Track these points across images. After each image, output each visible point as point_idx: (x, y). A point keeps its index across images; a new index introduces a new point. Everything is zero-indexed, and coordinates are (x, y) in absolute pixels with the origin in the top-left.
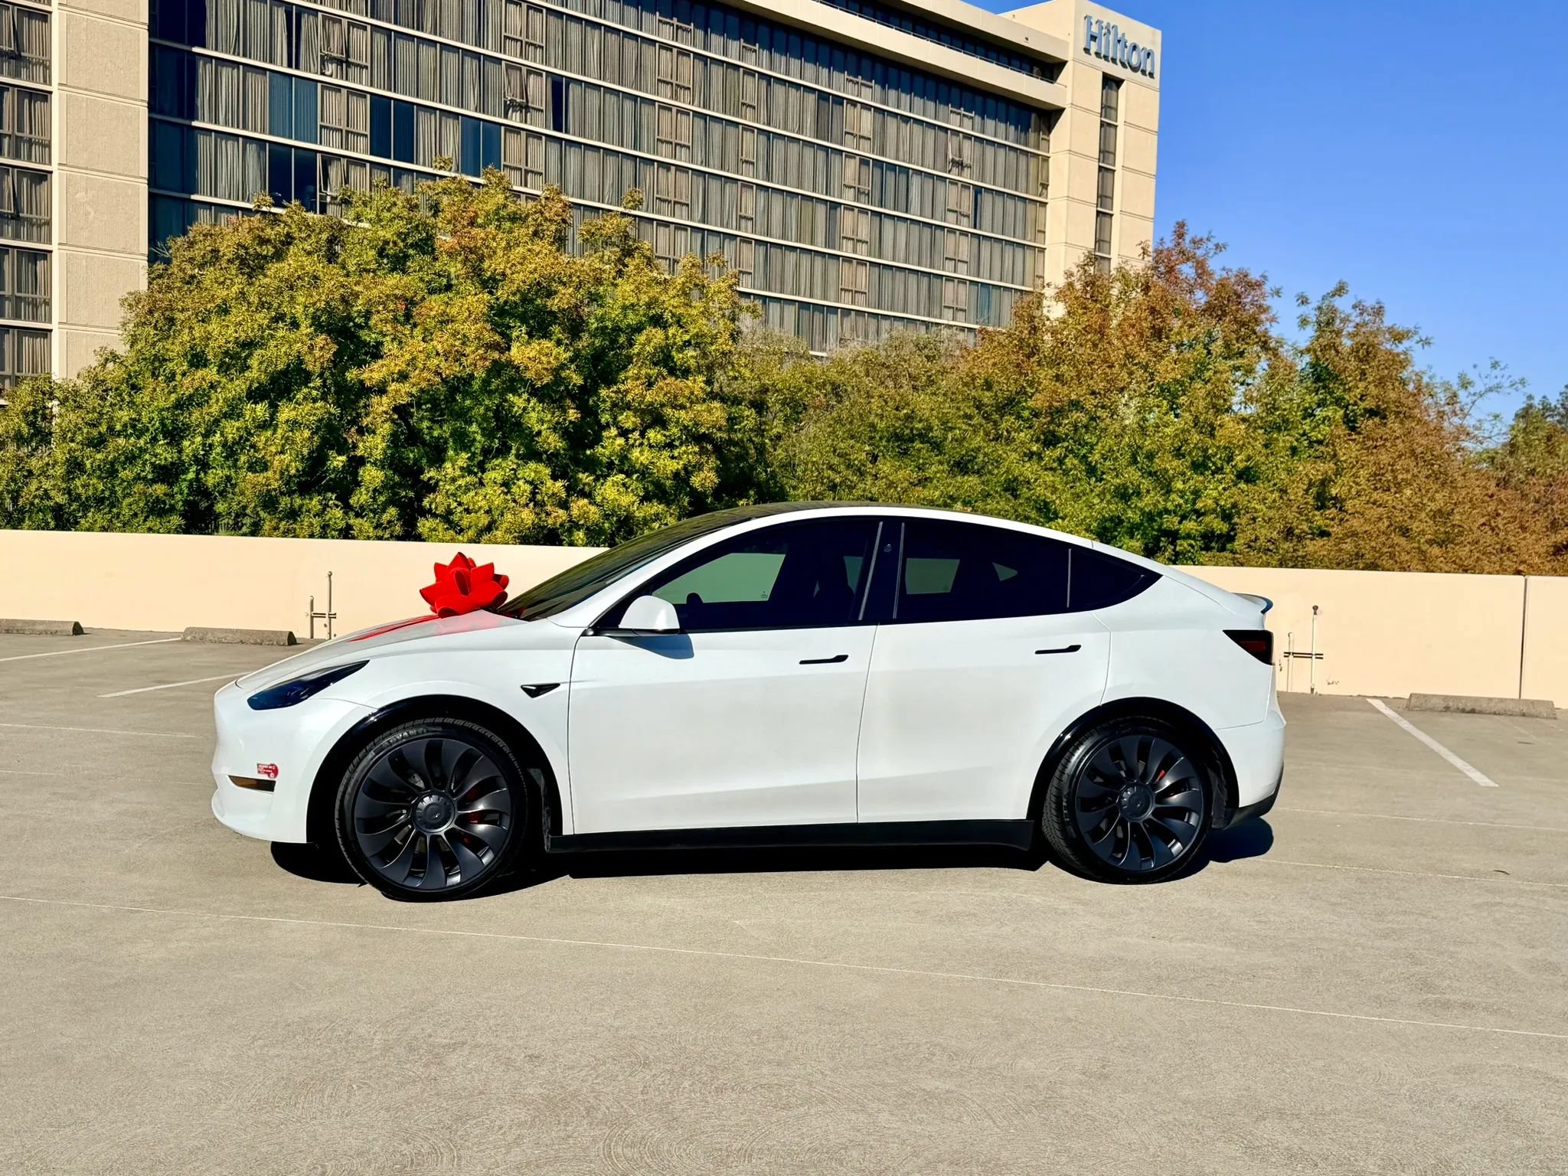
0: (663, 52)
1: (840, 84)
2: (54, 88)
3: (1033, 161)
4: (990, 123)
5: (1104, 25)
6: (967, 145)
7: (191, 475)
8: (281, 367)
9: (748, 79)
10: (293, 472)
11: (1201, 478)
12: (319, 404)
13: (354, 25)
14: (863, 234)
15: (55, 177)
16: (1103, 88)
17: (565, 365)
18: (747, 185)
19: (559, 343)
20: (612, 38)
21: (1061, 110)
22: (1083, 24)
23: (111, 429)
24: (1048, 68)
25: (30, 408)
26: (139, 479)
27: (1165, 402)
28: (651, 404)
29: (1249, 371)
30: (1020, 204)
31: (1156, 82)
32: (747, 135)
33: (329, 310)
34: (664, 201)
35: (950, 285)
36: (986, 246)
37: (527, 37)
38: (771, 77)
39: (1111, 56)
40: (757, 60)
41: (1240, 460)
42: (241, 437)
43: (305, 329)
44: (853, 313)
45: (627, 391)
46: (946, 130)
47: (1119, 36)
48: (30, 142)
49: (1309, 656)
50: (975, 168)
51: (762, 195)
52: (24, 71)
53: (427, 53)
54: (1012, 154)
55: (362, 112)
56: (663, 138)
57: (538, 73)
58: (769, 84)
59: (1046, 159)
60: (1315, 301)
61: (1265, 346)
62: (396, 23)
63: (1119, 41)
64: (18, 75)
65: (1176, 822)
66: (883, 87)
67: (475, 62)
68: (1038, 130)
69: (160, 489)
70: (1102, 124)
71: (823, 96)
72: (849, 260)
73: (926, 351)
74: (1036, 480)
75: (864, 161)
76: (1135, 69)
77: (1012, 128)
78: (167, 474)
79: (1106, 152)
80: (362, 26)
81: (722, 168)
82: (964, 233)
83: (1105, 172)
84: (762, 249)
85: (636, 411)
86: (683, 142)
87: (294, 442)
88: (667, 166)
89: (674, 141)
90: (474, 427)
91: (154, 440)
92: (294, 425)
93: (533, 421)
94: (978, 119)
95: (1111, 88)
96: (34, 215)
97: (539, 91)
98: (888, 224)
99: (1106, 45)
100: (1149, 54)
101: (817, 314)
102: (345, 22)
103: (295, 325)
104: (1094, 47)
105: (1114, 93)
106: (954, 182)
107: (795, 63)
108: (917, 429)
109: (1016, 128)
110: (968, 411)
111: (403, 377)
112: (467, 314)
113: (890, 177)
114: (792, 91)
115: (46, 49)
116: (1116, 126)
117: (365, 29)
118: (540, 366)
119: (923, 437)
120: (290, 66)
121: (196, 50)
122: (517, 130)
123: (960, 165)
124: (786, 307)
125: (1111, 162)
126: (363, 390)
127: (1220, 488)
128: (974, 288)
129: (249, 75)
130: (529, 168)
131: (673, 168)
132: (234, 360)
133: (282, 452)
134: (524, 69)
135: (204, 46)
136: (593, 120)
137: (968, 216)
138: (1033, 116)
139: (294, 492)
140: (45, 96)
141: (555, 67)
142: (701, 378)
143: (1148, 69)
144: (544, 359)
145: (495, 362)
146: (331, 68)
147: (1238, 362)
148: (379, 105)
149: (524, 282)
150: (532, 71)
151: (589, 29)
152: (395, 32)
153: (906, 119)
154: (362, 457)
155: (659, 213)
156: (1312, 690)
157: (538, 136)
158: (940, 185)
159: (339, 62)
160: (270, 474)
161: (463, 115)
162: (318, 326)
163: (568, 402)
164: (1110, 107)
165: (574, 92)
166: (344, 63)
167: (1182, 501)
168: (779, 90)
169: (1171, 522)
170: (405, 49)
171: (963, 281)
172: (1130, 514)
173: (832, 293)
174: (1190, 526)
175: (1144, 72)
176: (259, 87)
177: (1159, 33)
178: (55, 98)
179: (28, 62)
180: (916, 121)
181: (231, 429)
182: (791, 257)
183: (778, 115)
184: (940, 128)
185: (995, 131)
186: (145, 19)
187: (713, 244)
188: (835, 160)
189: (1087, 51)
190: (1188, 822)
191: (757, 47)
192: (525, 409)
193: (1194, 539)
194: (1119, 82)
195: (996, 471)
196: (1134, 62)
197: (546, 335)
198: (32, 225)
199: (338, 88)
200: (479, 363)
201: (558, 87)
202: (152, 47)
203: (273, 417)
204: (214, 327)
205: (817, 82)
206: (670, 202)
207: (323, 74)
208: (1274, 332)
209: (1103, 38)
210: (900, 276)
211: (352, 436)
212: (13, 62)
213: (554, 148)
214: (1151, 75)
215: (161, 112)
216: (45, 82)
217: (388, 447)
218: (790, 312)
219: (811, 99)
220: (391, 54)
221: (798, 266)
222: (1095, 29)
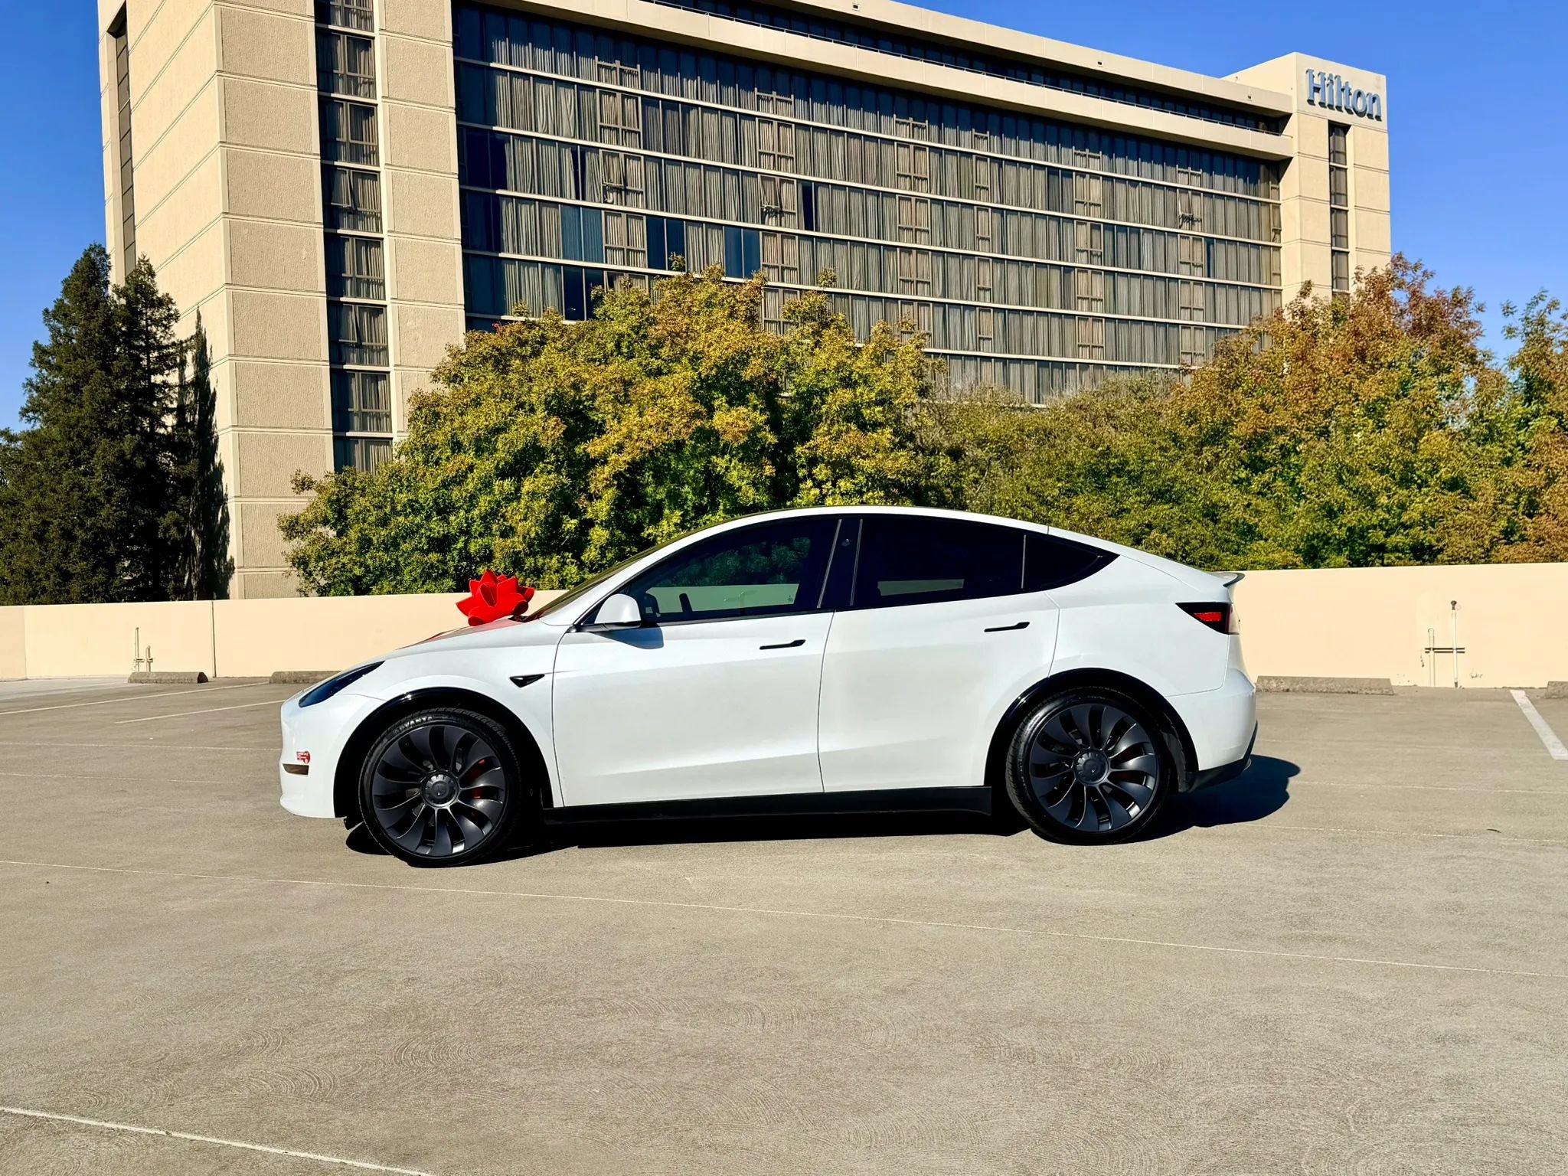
0: (901, 149)
1: (1069, 159)
2: (385, 235)
3: (1264, 210)
4: (1218, 179)
5: (1326, 76)
6: (1197, 201)
7: (460, 545)
8: (520, 447)
9: (982, 165)
10: (533, 535)
11: (1405, 492)
12: (552, 476)
13: (630, 157)
14: (1098, 292)
15: (389, 309)
16: (1330, 135)
17: (762, 427)
18: (984, 259)
19: (755, 408)
20: (855, 143)
21: (1290, 159)
22: (1305, 77)
23: (393, 509)
24: (1274, 121)
25: (335, 497)
26: (417, 550)
27: (1371, 421)
28: (839, 456)
29: (1457, 384)
30: (1254, 251)
31: (1384, 124)
32: (982, 214)
33: (559, 397)
34: (907, 281)
35: (1187, 332)
36: (1221, 293)
37: (779, 150)
38: (1002, 159)
39: (1335, 104)
40: (989, 146)
41: (1444, 473)
42: (492, 509)
43: (540, 413)
44: (1091, 366)
45: (816, 446)
46: (1174, 189)
47: (1343, 85)
48: (368, 282)
49: (1449, 650)
50: (1207, 222)
51: (998, 268)
52: (360, 224)
53: (693, 175)
54: (1242, 206)
55: (640, 230)
56: (904, 226)
57: (789, 181)
58: (1000, 166)
59: (1277, 206)
60: (1520, 312)
61: (1472, 358)
62: (665, 152)
63: (1343, 90)
64: (355, 227)
65: (1133, 786)
66: (1111, 157)
67: (735, 178)
68: (1267, 180)
69: (434, 557)
70: (1331, 169)
71: (1052, 171)
72: (1084, 318)
73: (1139, 394)
74: (1235, 505)
75: (1095, 226)
76: (1361, 114)
77: (1241, 181)
78: (442, 544)
79: (1337, 194)
80: (636, 157)
81: (960, 247)
82: (1198, 283)
83: (1338, 213)
84: (1000, 316)
85: (828, 463)
86: (922, 228)
87: (533, 510)
88: (908, 250)
89: (914, 227)
90: (687, 488)
91: (428, 517)
92: (533, 495)
93: (734, 479)
94: (1206, 176)
95: (1338, 134)
96: (374, 343)
97: (791, 197)
98: (1122, 282)
99: (1331, 95)
100: (1374, 99)
101: (1056, 371)
102: (622, 155)
103: (532, 410)
104: (1317, 98)
105: (1341, 139)
106: (1185, 236)
107: (1024, 145)
108: (1114, 465)
109: (1245, 181)
110: (1164, 444)
111: (620, 448)
112: (672, 389)
113: (1122, 238)
114: (1023, 170)
115: (377, 203)
116: (1346, 169)
117: (639, 159)
118: (736, 429)
119: (1119, 471)
120: (577, 198)
121: (499, 192)
122: (773, 233)
123: (1190, 220)
124: (1026, 366)
125: (1343, 203)
126: (591, 463)
127: (1426, 501)
128: (1211, 334)
129: (544, 209)
130: (785, 265)
131: (914, 252)
132: (483, 446)
133: (525, 519)
134: (777, 179)
135: (505, 188)
136: (840, 217)
137: (1201, 266)
138: (1262, 168)
139: (537, 553)
140: (377, 243)
141: (805, 174)
142: (888, 430)
143: (1375, 114)
144: (741, 423)
145: (700, 430)
146: (612, 196)
147: (1444, 377)
148: (654, 223)
149: (720, 357)
150: (784, 180)
151: (833, 137)
152: (665, 159)
153: (1134, 183)
154: (591, 519)
155: (903, 293)
156: (1456, 684)
157: (791, 236)
158: (1171, 240)
159: (619, 190)
160: (516, 539)
161: (726, 225)
162: (551, 411)
163: (765, 460)
164: (1339, 152)
165: (823, 195)
166: (623, 191)
167: (1387, 516)
168: (1010, 171)
169: (1377, 537)
170: (674, 174)
171: (1198, 327)
172: (1336, 530)
173: (1070, 349)
174: (1396, 539)
175: (1370, 116)
176: (552, 217)
177: (1383, 78)
178: (386, 244)
179: (364, 216)
180: (1145, 184)
181: (484, 503)
182: (1029, 321)
183: (1010, 193)
184: (1169, 187)
185: (1221, 184)
186: (455, 168)
187: (954, 316)
188: (1067, 227)
189: (1311, 102)
190: (1145, 785)
191: (988, 135)
192: (727, 468)
193: (1402, 551)
194: (1345, 128)
195: (1194, 499)
196: (1360, 107)
197: (744, 402)
198: (373, 351)
199: (617, 213)
200: (683, 430)
201: (808, 192)
202: (462, 193)
203: (518, 490)
204: (469, 418)
205: (1046, 159)
206: (912, 282)
207: (605, 202)
208: (1480, 345)
209: (1327, 89)
210: (1136, 328)
211: (582, 502)
212: (351, 216)
213: (806, 244)
214: (1378, 118)
215: (474, 248)
216: (377, 231)
217: (612, 509)
218: (1030, 371)
219: (1041, 175)
220: (662, 178)
221: (1035, 328)
222: (1317, 81)
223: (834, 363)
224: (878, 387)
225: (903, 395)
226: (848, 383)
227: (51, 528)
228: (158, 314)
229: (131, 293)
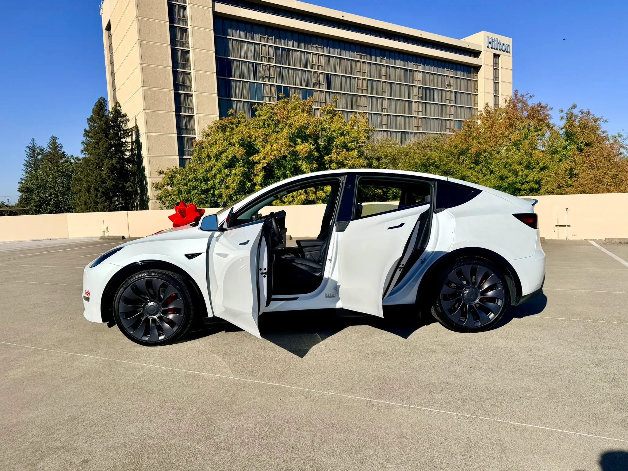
0: (358, 63)
1: (412, 66)
2: (193, 93)
3: (473, 82)
4: (458, 73)
5: (493, 39)
6: (452, 80)
7: (212, 192)
8: (230, 158)
9: (384, 68)
10: (236, 188)
11: (528, 171)
12: (241, 168)
13: (271, 66)
14: (420, 109)
15: (195, 117)
16: (494, 58)
17: (313, 150)
18: (385, 99)
19: (311, 144)
20: (343, 61)
21: (481, 66)
22: (487, 39)
23: (189, 180)
24: (476, 54)
26: (197, 194)
27: (515, 148)
28: (339, 160)
29: (543, 135)
30: (469, 96)
31: (511, 54)
32: (384, 84)
33: (243, 140)
34: (360, 106)
35: (448, 122)
36: (459, 109)
37: (319, 64)
38: (390, 66)
39: (496, 48)
40: (386, 62)
41: (541, 164)
42: (222, 179)
43: (237, 146)
44: (418, 133)
45: (332, 157)
46: (444, 76)
47: (498, 41)
48: (188, 108)
49: (565, 226)
50: (455, 86)
51: (389, 101)
52: (185, 89)
53: (291, 72)
54: (466, 81)
55: (274, 90)
56: (359, 88)
57: (322, 73)
58: (390, 68)
59: (477, 81)
60: (565, 111)
61: (548, 127)
62: (282, 64)
63: (498, 43)
64: (184, 90)
65: (491, 304)
66: (425, 65)
67: (305, 73)
68: (474, 73)
69: (203, 196)
70: (494, 69)
71: (406, 70)
72: (416, 117)
73: (437, 140)
74: (471, 176)
75: (420, 88)
76: (504, 51)
77: (466, 73)
78: (206, 191)
79: (496, 77)
80: (273, 66)
81: (377, 95)
82: (452, 106)
83: (496, 83)
84: (389, 117)
85: (336, 163)
86: (365, 88)
87: (235, 180)
88: (360, 96)
89: (362, 88)
90: (288, 172)
91: (201, 183)
92: (236, 174)
93: (304, 168)
94: (454, 72)
95: (496, 58)
96: (191, 128)
97: (323, 79)
98: (428, 106)
99: (494, 45)
100: (508, 46)
101: (407, 135)
102: (268, 66)
103: (234, 145)
104: (490, 46)
105: (498, 59)
106: (448, 91)
107: (397, 62)
108: (431, 162)
109: (467, 73)
110: (448, 155)
111: (264, 158)
112: (282, 137)
113: (428, 91)
114: (397, 70)
115: (190, 83)
116: (499, 69)
117: (274, 67)
118: (304, 151)
119: (432, 165)
120: (254, 80)
122: (317, 91)
123: (450, 86)
124: (398, 133)
125: (498, 80)
126: (255, 163)
127: (535, 174)
128: (456, 122)
129: (244, 84)
130: (321, 101)
131: (362, 96)
132: (218, 157)
133: (233, 183)
134: (318, 73)
135: (231, 77)
136: (338, 85)
137: (453, 101)
138: (472, 69)
139: (237, 194)
140: (191, 95)
141: (327, 71)
142: (356, 151)
143: (508, 51)
144: (306, 149)
145: (293, 151)
146: (265, 79)
147: (540, 132)
148: (279, 89)
149: (299, 126)
150: (320, 73)
151: (336, 59)
152: (282, 67)
153: (432, 74)
154: (255, 183)
155: (358, 110)
156: (567, 238)
157: (323, 92)
158: (444, 92)
159: (267, 77)
160: (230, 190)
161: (302, 88)
162: (240, 145)
163: (314, 162)
164: (497, 64)
165: (333, 78)
166: (269, 77)
167: (521, 179)
168: (393, 70)
169: (518, 186)
170: (285, 72)
171: (452, 120)
172: (504, 184)
173: (411, 128)
174: (524, 186)
175: (507, 52)
176: (246, 86)
177: (511, 39)
178: (194, 96)
179: (186, 87)
180: (435, 74)
181: (219, 177)
182: (398, 118)
183: (393, 77)
184: (443, 75)
185: (460, 74)
186: (215, 71)
187: (375, 117)
188: (411, 88)
189: (488, 47)
190: (497, 304)
191: (385, 58)
192: (301, 165)
193: (526, 191)
194: (499, 56)
195: (458, 174)
196: (504, 49)
197: (307, 141)
198: (190, 130)
199: (267, 85)
200: (286, 152)
201: (328, 77)
202: (217, 78)
203: (230, 173)
204: (213, 148)
205: (404, 66)
206: (361, 106)
207: (263, 81)
208: (551, 122)
209: (493, 43)
210: (432, 121)
211: (252, 177)
212: (182, 87)
213: (328, 95)
214: (509, 52)
215: (222, 97)
216: (191, 91)
217: (262, 179)
218: (399, 135)
219: (403, 71)
220: (281, 73)
221: (400, 121)
222: (490, 40)
223: (337, 128)
224: (353, 136)
225: (361, 139)
226: (342, 135)
227: (91, 188)
228: (123, 119)
229: (114, 113)
